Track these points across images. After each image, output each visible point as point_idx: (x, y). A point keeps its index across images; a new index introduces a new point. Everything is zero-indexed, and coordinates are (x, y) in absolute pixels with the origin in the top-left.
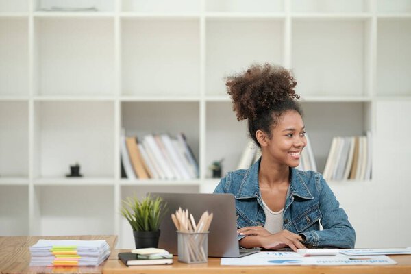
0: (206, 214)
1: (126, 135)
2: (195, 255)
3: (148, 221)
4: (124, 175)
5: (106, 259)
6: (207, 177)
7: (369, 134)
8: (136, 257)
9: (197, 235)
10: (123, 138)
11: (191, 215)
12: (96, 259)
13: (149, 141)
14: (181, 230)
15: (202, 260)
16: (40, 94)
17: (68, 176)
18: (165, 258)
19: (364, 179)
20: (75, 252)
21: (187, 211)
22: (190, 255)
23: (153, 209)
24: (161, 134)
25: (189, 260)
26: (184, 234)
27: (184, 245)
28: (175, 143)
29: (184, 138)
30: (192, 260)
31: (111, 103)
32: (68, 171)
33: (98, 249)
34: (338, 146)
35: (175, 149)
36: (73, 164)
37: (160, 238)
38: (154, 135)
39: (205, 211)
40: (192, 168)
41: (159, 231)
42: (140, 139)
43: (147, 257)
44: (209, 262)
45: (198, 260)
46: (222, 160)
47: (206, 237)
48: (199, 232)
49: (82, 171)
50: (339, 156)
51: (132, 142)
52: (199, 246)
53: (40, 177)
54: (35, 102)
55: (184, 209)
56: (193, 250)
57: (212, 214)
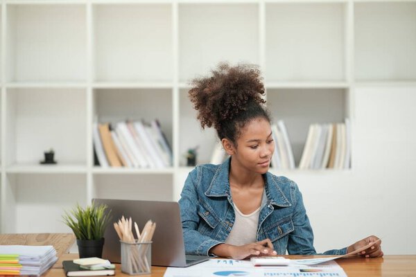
0: (149, 223)
1: (100, 122)
2: (138, 266)
3: (91, 230)
4: (97, 162)
5: (51, 267)
6: (181, 165)
7: (347, 121)
8: (79, 268)
9: (140, 246)
10: (95, 126)
11: (135, 223)
12: (38, 269)
13: (122, 128)
14: (124, 240)
15: (145, 271)
16: (14, 81)
17: (42, 163)
18: (107, 269)
19: (344, 167)
20: (17, 261)
21: (130, 219)
22: (133, 267)
23: (97, 217)
24: (134, 121)
25: (131, 271)
26: (127, 244)
27: (127, 254)
28: (148, 130)
29: (158, 124)
30: (134, 272)
31: (84, 90)
32: (42, 158)
33: (41, 258)
34: (315, 134)
35: (149, 137)
36: (48, 150)
37: (104, 247)
38: (127, 122)
39: (149, 220)
40: (166, 156)
41: (103, 239)
42: (113, 126)
43: (88, 268)
44: (152, 273)
45: (141, 272)
46: (197, 147)
47: (149, 247)
48: (142, 242)
49: (56, 158)
50: (316, 145)
51: (105, 128)
52: (142, 257)
53: (15, 163)
54: (8, 90)
55: (127, 217)
56: (136, 261)
57: (155, 224)
